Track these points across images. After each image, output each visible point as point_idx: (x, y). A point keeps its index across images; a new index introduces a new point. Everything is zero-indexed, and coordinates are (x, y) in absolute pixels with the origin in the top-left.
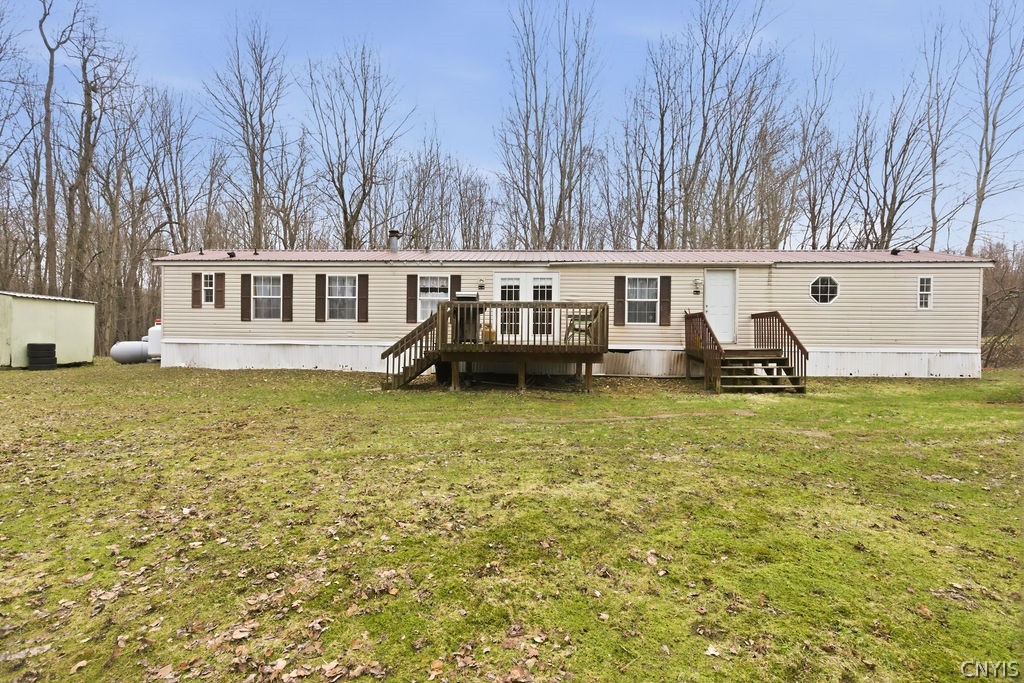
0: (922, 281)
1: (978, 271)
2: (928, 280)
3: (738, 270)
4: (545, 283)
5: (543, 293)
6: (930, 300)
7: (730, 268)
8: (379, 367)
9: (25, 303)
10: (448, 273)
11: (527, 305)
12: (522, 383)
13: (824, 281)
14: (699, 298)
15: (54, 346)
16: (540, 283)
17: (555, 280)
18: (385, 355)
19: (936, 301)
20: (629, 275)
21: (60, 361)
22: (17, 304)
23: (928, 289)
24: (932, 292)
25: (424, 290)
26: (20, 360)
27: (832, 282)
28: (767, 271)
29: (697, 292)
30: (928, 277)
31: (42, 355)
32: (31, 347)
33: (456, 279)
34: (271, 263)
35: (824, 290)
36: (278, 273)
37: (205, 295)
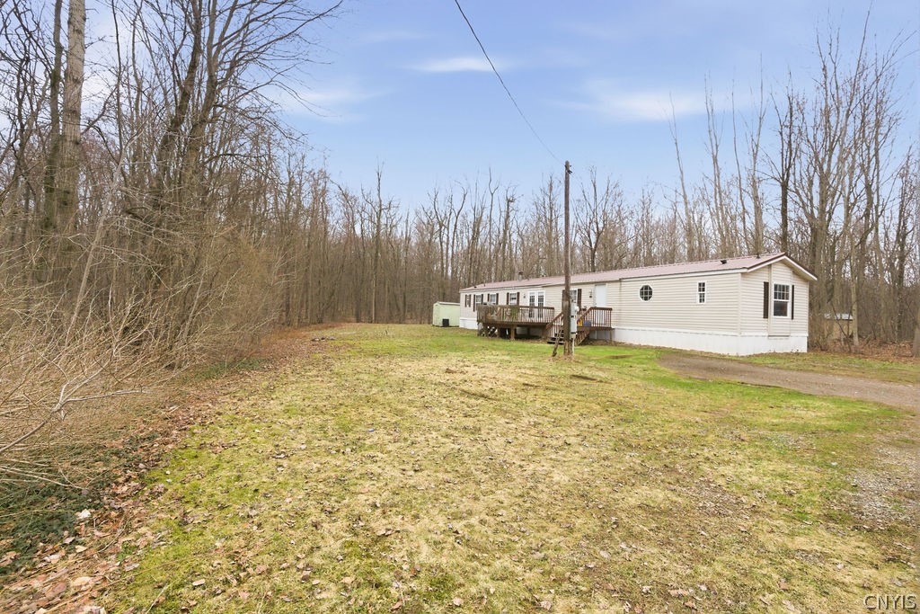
0: (700, 284)
2: (704, 284)
3: (606, 284)
5: (541, 299)
6: (706, 298)
7: (603, 283)
9: (446, 306)
10: (516, 292)
11: (537, 307)
12: (512, 336)
13: (646, 287)
14: (592, 300)
15: (448, 320)
16: (540, 295)
17: (544, 292)
18: (476, 324)
19: (708, 298)
21: (450, 325)
22: (441, 306)
23: (704, 290)
24: (705, 292)
25: (511, 299)
26: (441, 325)
27: (650, 289)
28: (619, 283)
29: (591, 297)
30: (703, 282)
31: (446, 323)
32: (444, 320)
33: (518, 293)
34: (480, 290)
35: (646, 293)
36: (480, 294)
37: (468, 303)
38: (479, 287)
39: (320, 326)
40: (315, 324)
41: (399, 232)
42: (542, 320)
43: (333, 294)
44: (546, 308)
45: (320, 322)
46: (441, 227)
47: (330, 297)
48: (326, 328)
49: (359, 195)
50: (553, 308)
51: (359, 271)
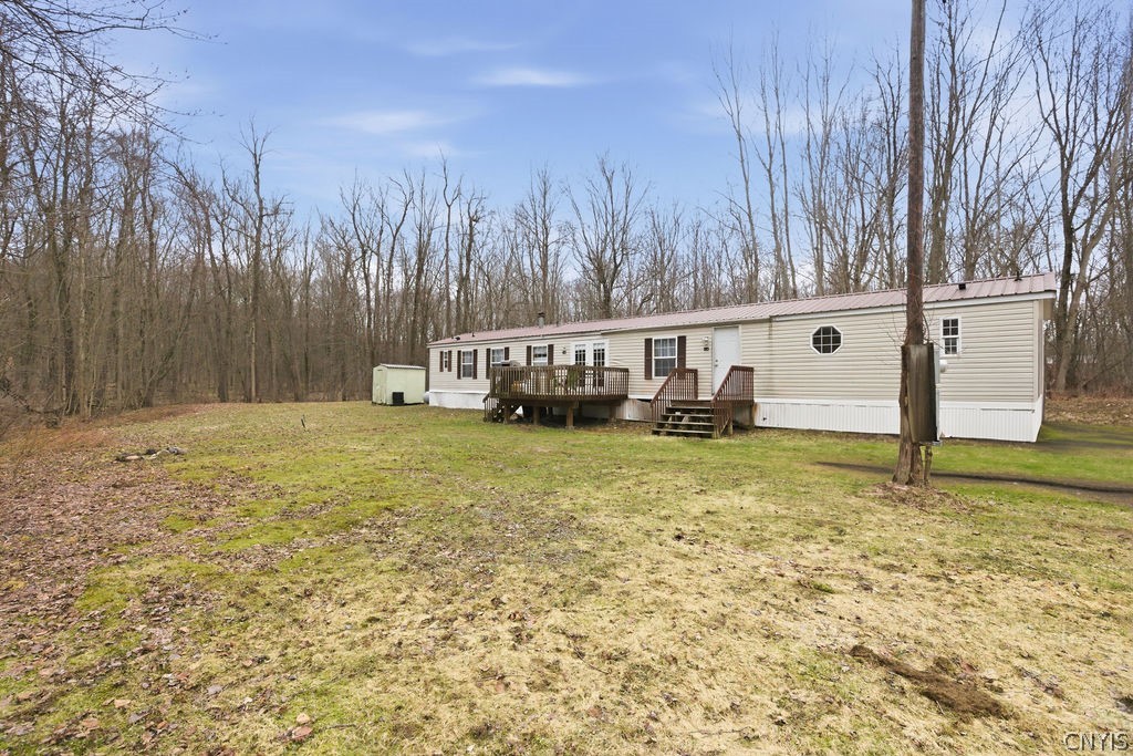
0: (946, 323)
1: (1030, 304)
2: (955, 322)
3: (740, 326)
4: (600, 347)
5: (599, 355)
6: (959, 346)
7: (733, 325)
8: (482, 406)
9: (398, 371)
10: (546, 344)
11: (590, 368)
12: (570, 421)
13: (826, 330)
14: (708, 353)
15: (402, 393)
16: (597, 348)
17: (606, 344)
18: (485, 400)
19: (965, 345)
20: (655, 337)
21: (406, 402)
22: (390, 372)
23: (955, 332)
24: (960, 335)
25: (536, 356)
26: (390, 402)
27: (835, 332)
28: (768, 325)
29: (706, 349)
30: (954, 317)
31: (398, 399)
32: (394, 394)
33: (551, 347)
34: (468, 343)
35: (827, 340)
36: (471, 349)
37: (445, 364)
38: (464, 337)
39: (143, 412)
40: (132, 407)
41: (293, 261)
42: (604, 391)
43: (171, 354)
44: (609, 369)
45: (147, 404)
46: (364, 253)
47: (165, 361)
48: (160, 417)
49: (217, 188)
50: (627, 370)
51: (223, 316)
